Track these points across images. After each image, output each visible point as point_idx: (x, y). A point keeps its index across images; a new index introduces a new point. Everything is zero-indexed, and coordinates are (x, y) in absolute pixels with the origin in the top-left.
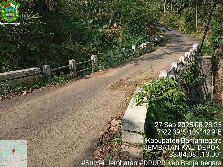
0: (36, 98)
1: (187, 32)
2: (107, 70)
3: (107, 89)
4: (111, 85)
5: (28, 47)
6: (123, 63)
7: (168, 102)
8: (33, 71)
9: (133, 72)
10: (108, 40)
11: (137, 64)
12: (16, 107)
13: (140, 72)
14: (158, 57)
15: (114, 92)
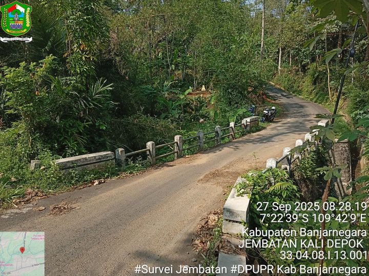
0: (112, 189)
1: (315, 100)
2: (195, 155)
3: (199, 181)
4: (203, 176)
5: (97, 124)
6: (217, 146)
7: (277, 197)
8: (106, 156)
9: (232, 160)
10: (193, 110)
11: (237, 149)
12: (92, 199)
13: (241, 160)
14: (268, 139)
15: (208, 185)
